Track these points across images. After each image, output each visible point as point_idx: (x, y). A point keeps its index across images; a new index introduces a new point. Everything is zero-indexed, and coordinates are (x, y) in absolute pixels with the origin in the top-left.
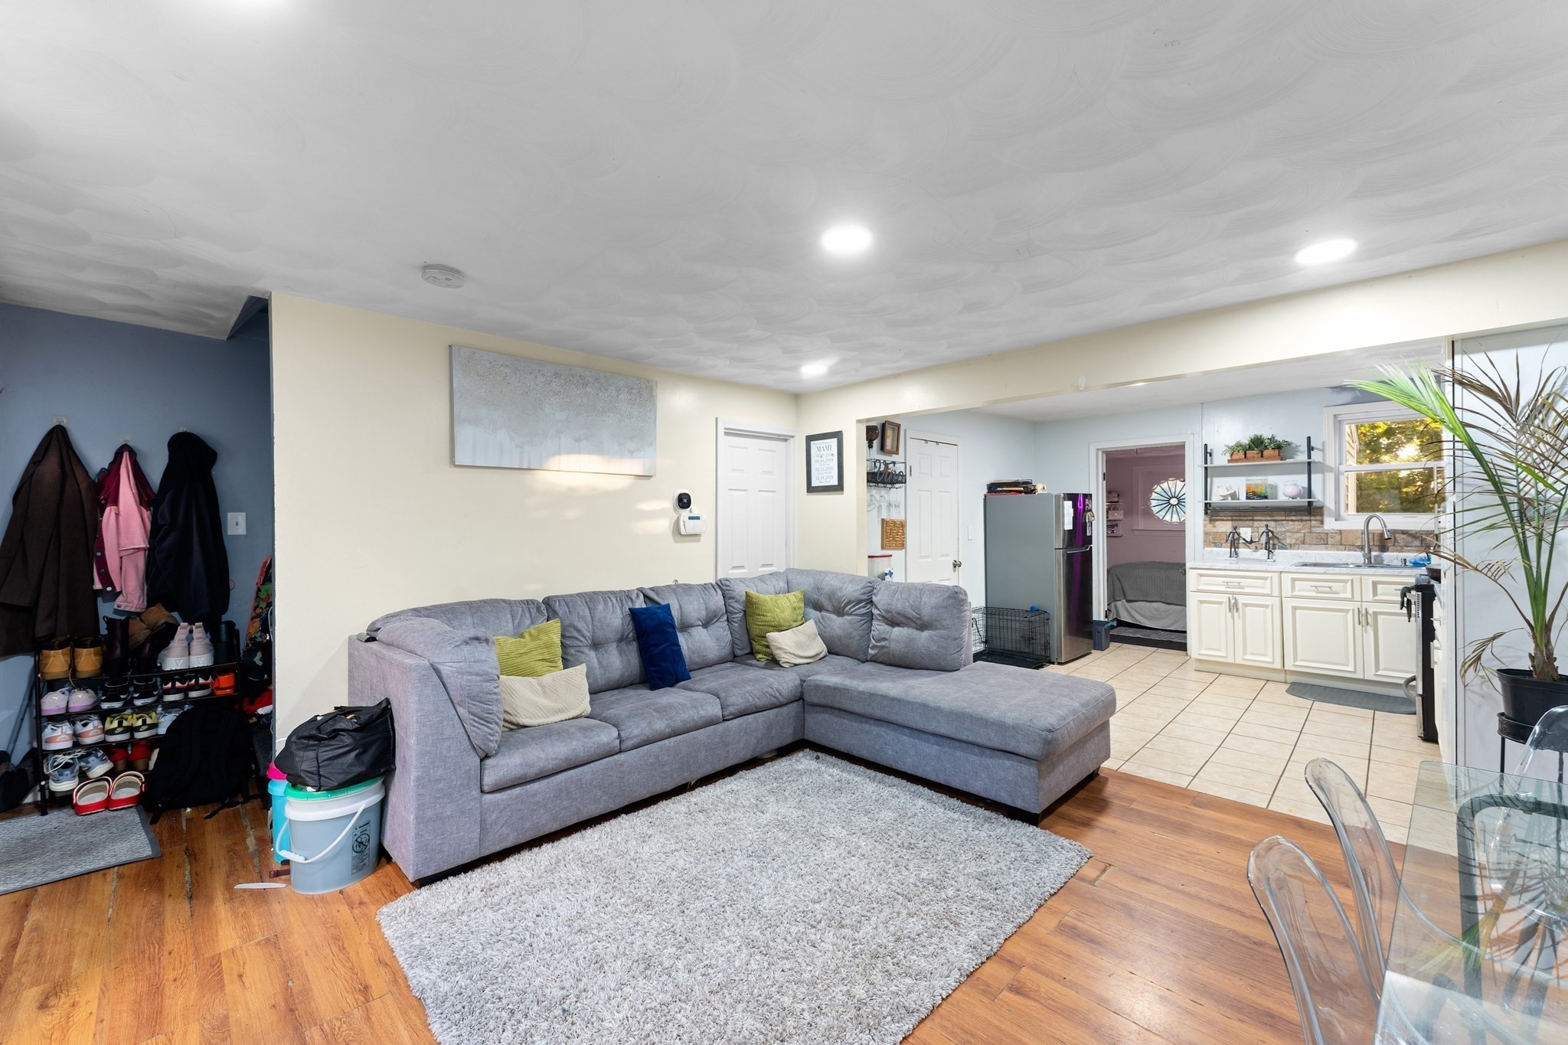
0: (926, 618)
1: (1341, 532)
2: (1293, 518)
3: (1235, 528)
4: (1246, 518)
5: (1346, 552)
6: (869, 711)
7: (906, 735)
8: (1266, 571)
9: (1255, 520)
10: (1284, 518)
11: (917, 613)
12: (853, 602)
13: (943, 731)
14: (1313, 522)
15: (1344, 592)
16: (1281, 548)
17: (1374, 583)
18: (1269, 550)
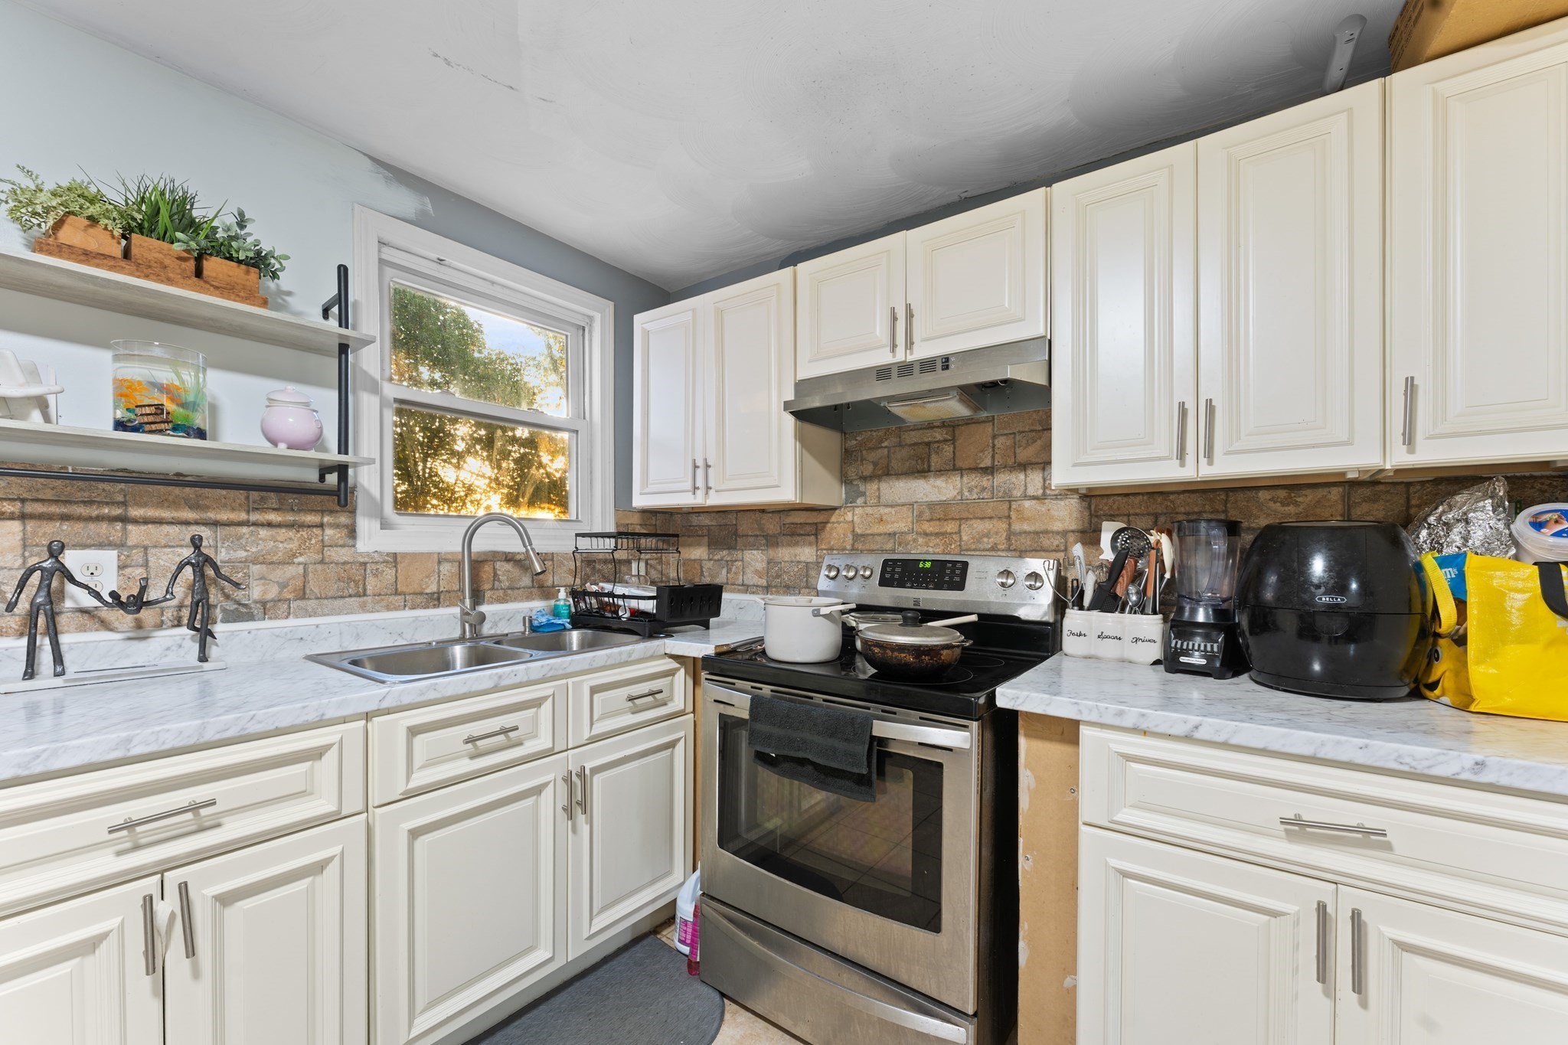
1: (394, 559)
2: (273, 517)
3: (55, 551)
4: (94, 511)
5: (408, 614)
8: (321, 723)
9: (135, 521)
10: (243, 516)
14: (329, 532)
15: (534, 735)
16: (241, 614)
17: (594, 690)
18: (205, 635)
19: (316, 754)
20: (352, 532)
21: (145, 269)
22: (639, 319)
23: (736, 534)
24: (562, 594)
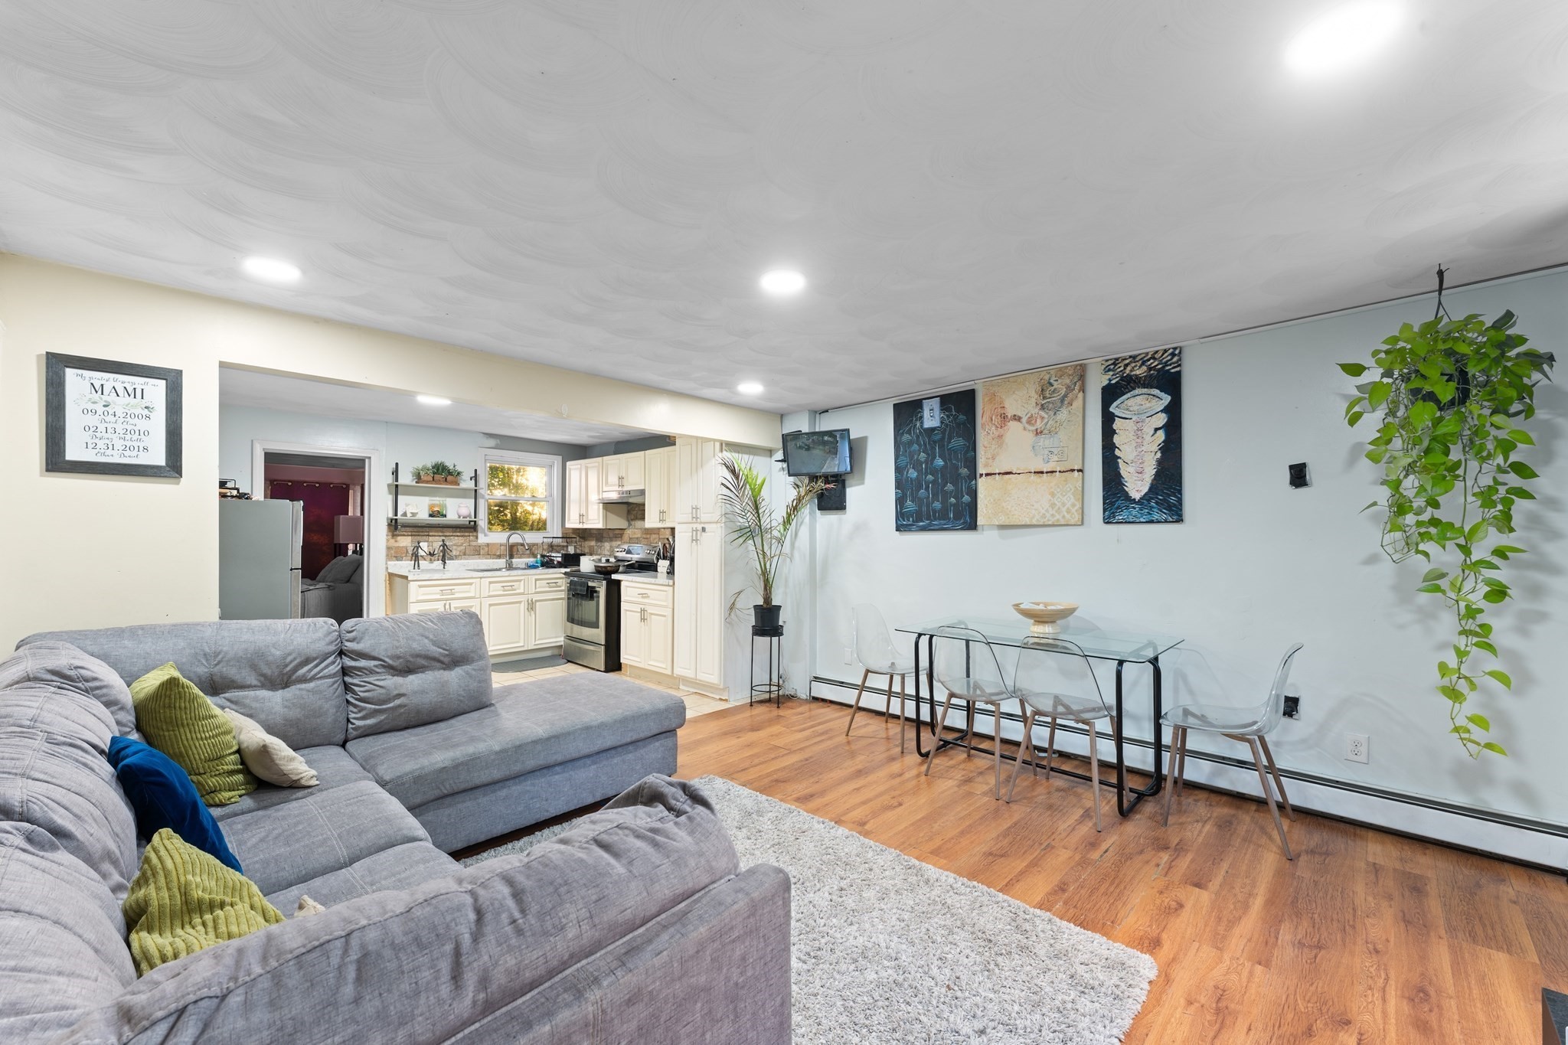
0: (460, 652)
1: (488, 545)
2: (459, 534)
3: (418, 543)
4: (425, 534)
5: (495, 560)
6: (517, 768)
7: (558, 773)
9: (432, 536)
10: (453, 534)
11: (444, 649)
12: (315, 659)
13: (608, 744)
14: (471, 537)
15: (519, 589)
16: (451, 558)
17: (536, 580)
18: (444, 561)
19: (471, 584)
20: (477, 538)
21: (438, 482)
22: (568, 463)
23: (602, 537)
24: (539, 556)
